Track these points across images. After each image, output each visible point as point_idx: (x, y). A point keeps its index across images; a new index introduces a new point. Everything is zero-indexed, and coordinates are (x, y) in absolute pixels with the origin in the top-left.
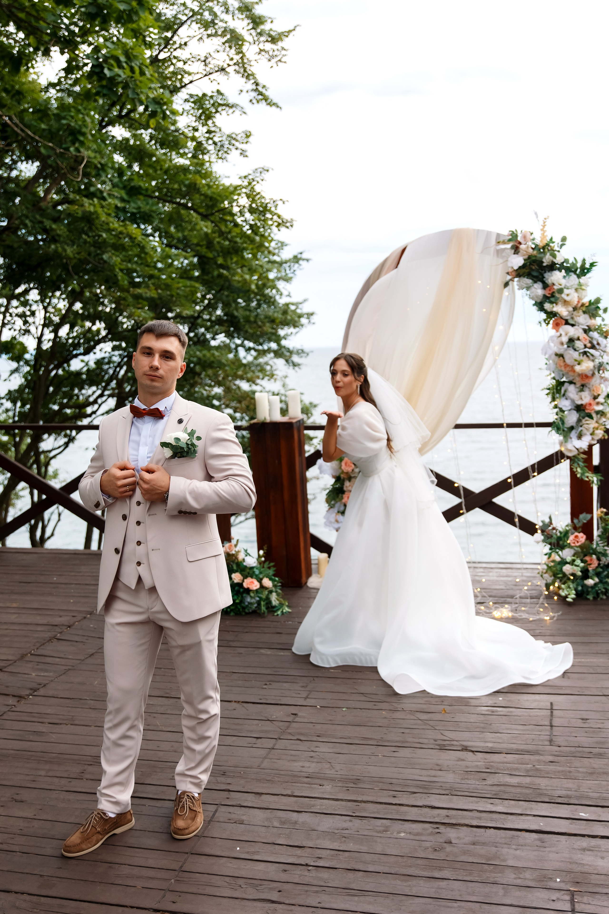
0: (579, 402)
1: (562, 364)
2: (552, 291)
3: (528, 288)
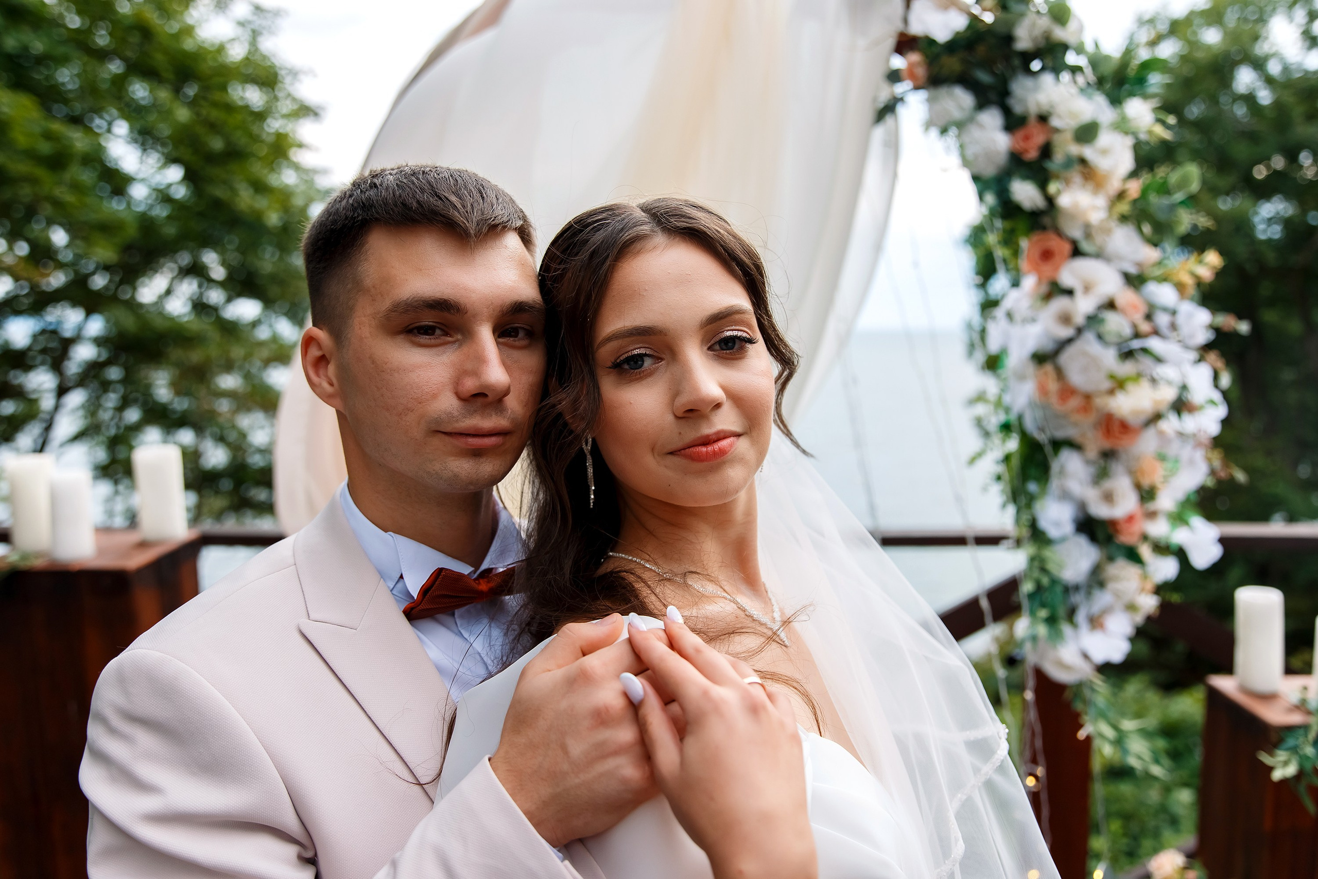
0: (1101, 511)
1: (1053, 386)
2: (1039, 139)
3: (960, 125)
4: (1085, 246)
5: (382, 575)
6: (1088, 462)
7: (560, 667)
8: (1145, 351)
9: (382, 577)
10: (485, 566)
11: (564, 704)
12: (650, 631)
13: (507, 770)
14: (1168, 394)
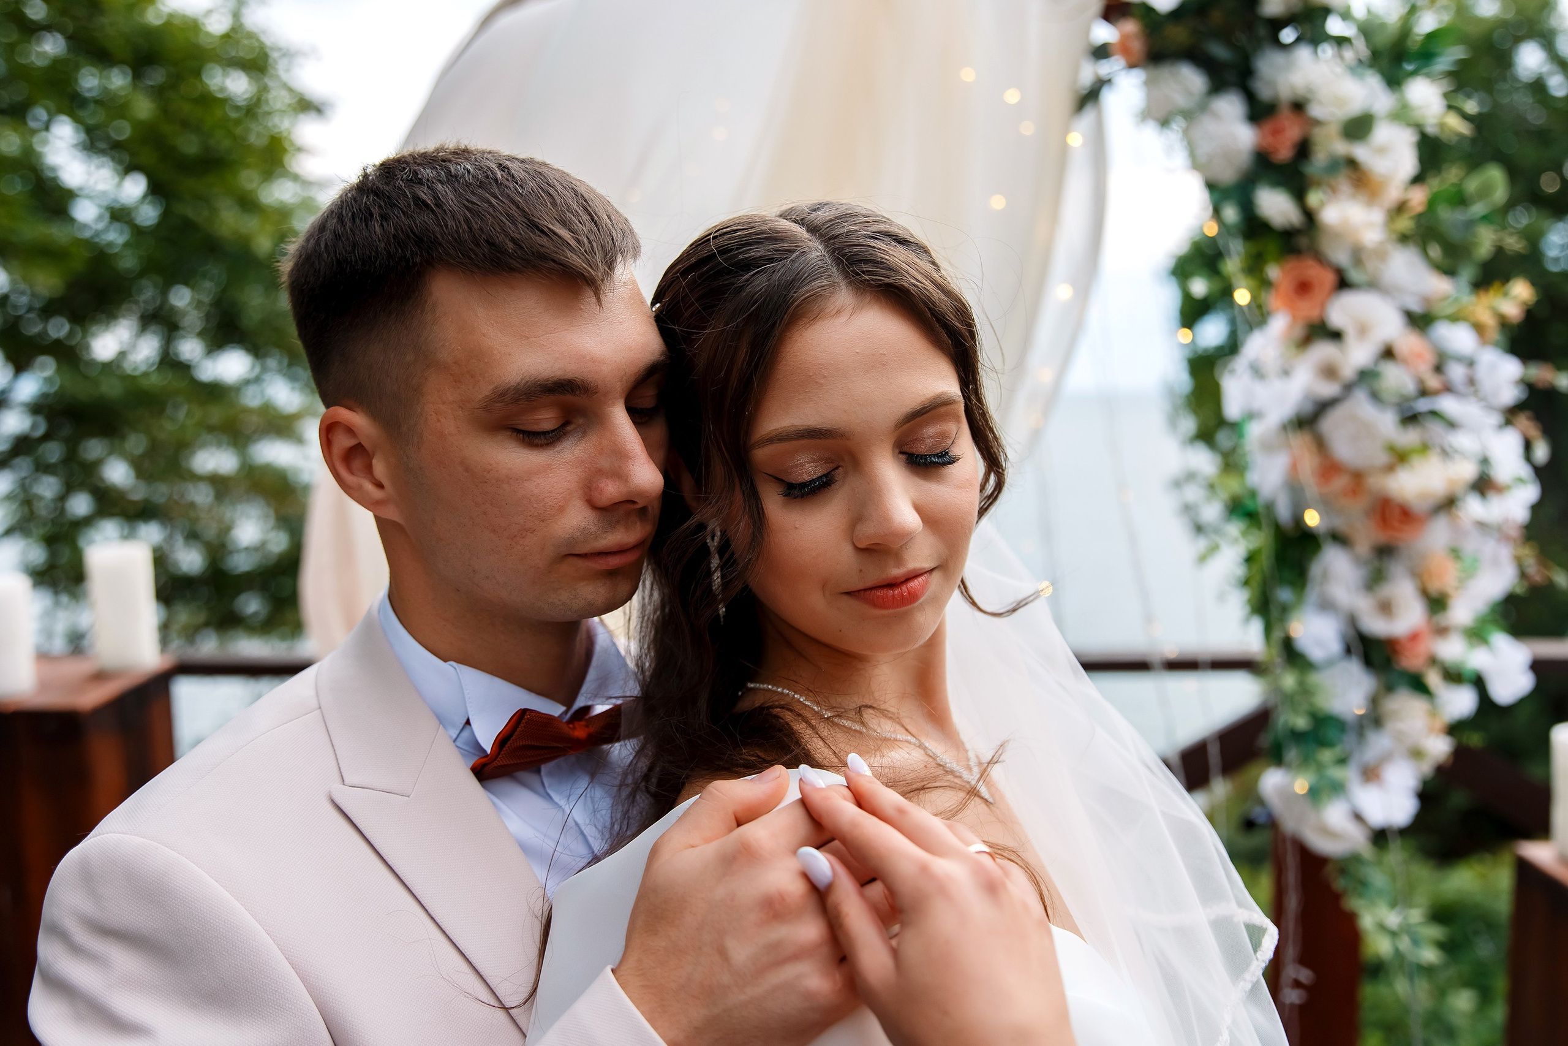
1: (1312, 461)
2: (1292, 132)
3: (1189, 115)
4: (1354, 275)
5: (442, 720)
6: (1358, 561)
7: (708, 841)
8: (1434, 414)
9: (441, 723)
10: (580, 702)
11: (720, 892)
12: (829, 787)
13: (642, 986)
14: (1467, 471)
